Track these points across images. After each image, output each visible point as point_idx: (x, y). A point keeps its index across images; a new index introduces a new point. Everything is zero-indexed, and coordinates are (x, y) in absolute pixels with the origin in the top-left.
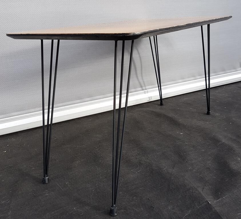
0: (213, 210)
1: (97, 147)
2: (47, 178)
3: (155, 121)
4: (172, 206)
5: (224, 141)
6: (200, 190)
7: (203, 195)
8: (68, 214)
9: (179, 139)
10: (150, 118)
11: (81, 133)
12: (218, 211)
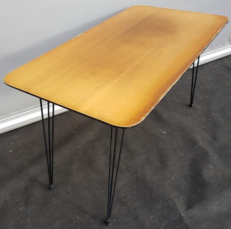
0: (184, 222)
1: (90, 148)
4: (153, 216)
5: (201, 144)
6: (176, 200)
7: (178, 206)
9: (162, 141)
12: (188, 223)
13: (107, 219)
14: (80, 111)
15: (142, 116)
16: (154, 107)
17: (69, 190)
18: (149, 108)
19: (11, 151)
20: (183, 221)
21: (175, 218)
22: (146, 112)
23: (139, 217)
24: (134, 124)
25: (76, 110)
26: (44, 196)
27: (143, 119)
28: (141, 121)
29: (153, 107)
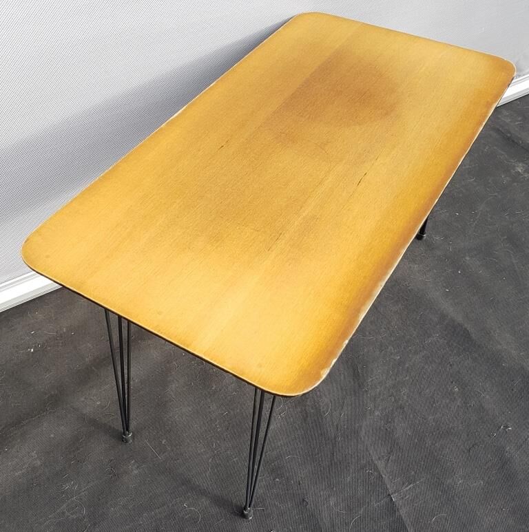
0: (397, 513)
2: (130, 435)
12: (403, 516)
13: (245, 509)
14: (195, 350)
15: (323, 367)
16: (347, 342)
18: (338, 345)
19: (32, 350)
22: (331, 354)
24: (306, 387)
25: (188, 346)
26: (112, 458)
27: (325, 374)
28: (321, 380)
29: (344, 341)
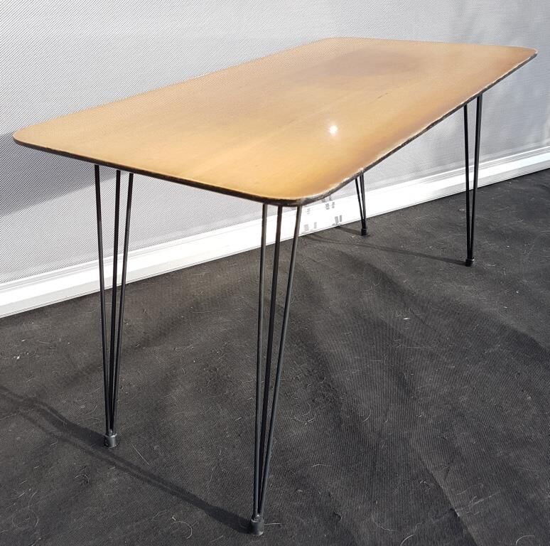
0: (464, 531)
1: (220, 352)
2: (114, 436)
3: (349, 281)
4: (378, 515)
7: (445, 490)
8: (160, 533)
9: (400, 336)
10: (338, 272)
11: (183, 311)
12: (474, 536)
13: (253, 517)
17: (155, 448)
19: (18, 358)
20: (461, 530)
21: (438, 520)
23: (340, 514)
26: (87, 464)
